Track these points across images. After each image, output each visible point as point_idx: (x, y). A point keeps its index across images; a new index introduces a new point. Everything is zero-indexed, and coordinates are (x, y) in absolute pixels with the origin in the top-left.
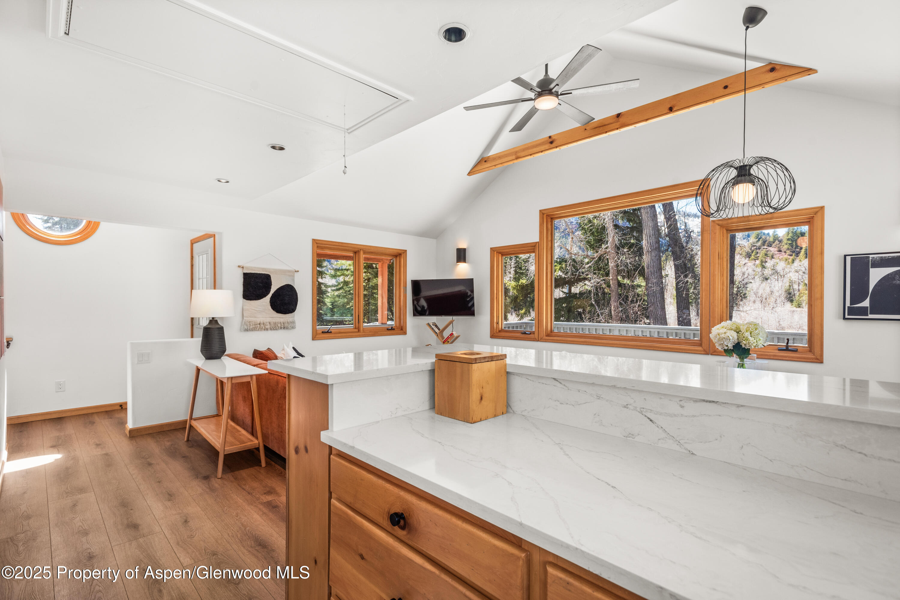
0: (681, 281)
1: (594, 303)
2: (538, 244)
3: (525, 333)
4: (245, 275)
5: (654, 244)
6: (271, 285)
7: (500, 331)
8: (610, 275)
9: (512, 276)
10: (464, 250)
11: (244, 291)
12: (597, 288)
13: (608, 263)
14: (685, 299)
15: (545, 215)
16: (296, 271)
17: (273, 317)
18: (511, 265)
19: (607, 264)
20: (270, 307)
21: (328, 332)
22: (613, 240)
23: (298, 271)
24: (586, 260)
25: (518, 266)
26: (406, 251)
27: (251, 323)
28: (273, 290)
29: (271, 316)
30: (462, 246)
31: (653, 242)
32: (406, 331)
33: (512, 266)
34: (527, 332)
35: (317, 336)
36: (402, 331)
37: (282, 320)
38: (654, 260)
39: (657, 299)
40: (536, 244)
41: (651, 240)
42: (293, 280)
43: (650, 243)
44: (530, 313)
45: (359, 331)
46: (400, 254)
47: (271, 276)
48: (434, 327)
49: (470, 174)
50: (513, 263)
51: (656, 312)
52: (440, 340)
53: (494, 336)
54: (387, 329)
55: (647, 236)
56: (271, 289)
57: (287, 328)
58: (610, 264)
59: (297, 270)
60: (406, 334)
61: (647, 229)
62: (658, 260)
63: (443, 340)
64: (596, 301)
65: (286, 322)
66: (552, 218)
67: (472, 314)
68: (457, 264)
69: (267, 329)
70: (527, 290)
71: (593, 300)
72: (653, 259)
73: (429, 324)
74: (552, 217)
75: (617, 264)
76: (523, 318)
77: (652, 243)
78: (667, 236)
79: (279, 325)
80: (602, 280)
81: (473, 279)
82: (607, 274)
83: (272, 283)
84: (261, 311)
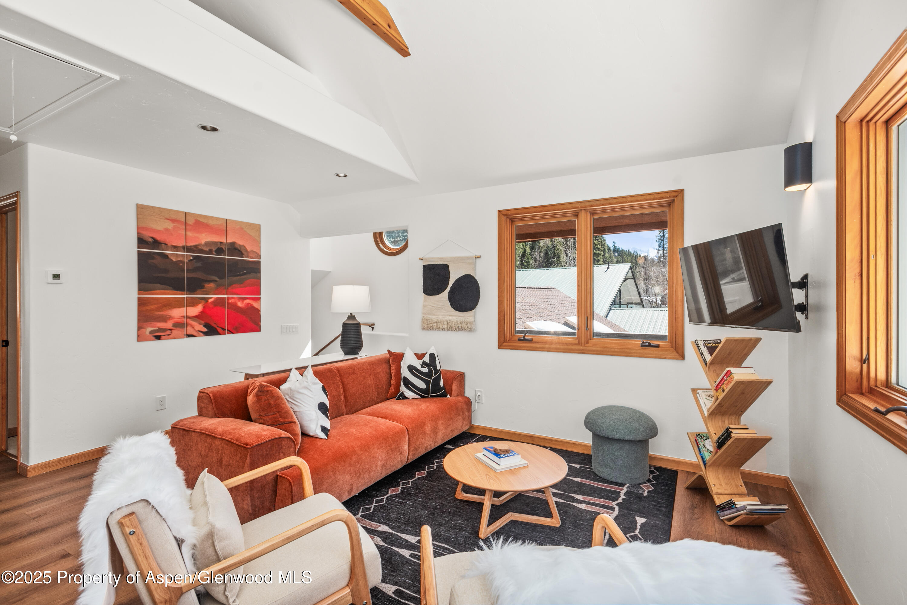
4: (425, 267)
6: (449, 277)
10: (809, 147)
11: (424, 285)
16: (477, 257)
17: (451, 315)
20: (448, 304)
21: (525, 339)
23: (480, 257)
27: (429, 321)
28: (452, 281)
32: (684, 353)
35: (505, 343)
36: (674, 353)
37: (459, 319)
42: (474, 269)
46: (673, 201)
47: (450, 267)
54: (642, 345)
56: (450, 282)
57: (466, 330)
59: (478, 255)
63: (716, 384)
65: (464, 322)
67: (796, 329)
73: (696, 343)
79: (456, 325)
83: (449, 274)
84: (439, 307)
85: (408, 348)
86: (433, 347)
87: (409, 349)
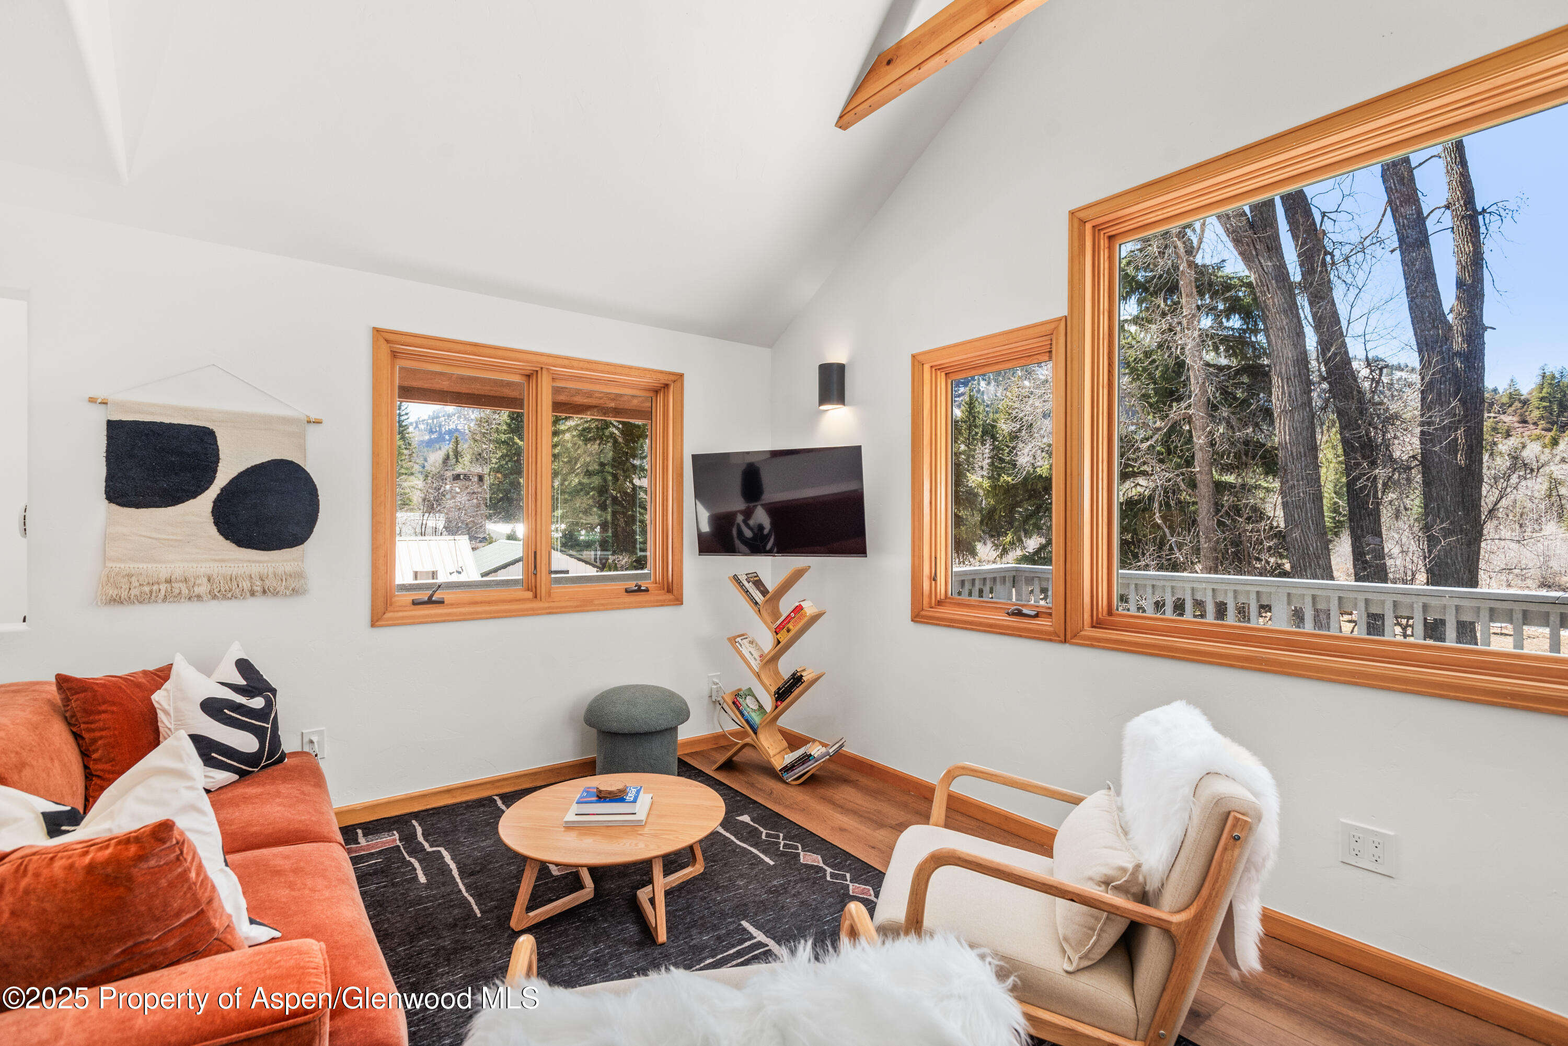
0: (1365, 475)
1: (1159, 522)
2: (1064, 320)
3: (1019, 613)
4: (114, 427)
5: (1298, 396)
6: (217, 460)
7: (940, 603)
8: (1196, 463)
9: (985, 473)
10: (841, 368)
11: (110, 478)
12: (1170, 491)
13: (1191, 436)
14: (1372, 514)
15: (1088, 226)
16: (309, 422)
17: (223, 561)
18: (983, 454)
19: (1190, 440)
20: (213, 530)
21: (430, 601)
22: (1204, 391)
23: (318, 422)
24: (1142, 434)
25: (996, 455)
26: (682, 376)
27: (134, 579)
28: (224, 475)
29: (217, 557)
30: (837, 356)
31: (1296, 391)
32: (682, 595)
33: (987, 455)
34: (1025, 611)
35: (388, 615)
36: (670, 596)
37: (255, 569)
38: (1299, 430)
39: (1306, 514)
40: (1056, 328)
41: (1291, 388)
42: (303, 449)
43: (1290, 393)
44: (1023, 543)
45: (536, 597)
46: (666, 386)
47: (217, 434)
48: (750, 586)
49: (845, 120)
50: (987, 451)
51: (1305, 541)
52: (766, 623)
53: (923, 617)
54: (627, 591)
55: (1282, 380)
56: (218, 475)
57: (276, 594)
58: (1195, 439)
59: (313, 417)
60: (682, 604)
61: (1281, 364)
62: (1308, 429)
63: (775, 626)
64: (1163, 518)
65: (271, 576)
66: (1111, 238)
67: (860, 550)
68: (823, 408)
69: (199, 597)
70: (1015, 496)
71: (1157, 515)
72: (1297, 428)
73: (736, 578)
74: (1113, 231)
75: (1212, 441)
76: (1007, 552)
77: (1293, 392)
78: (1324, 379)
79: (246, 585)
80: (1177, 475)
81: (859, 448)
82: (1189, 463)
83: (218, 455)
84: (176, 540)
85: (178, 654)
86: (237, 642)
87: (181, 657)
